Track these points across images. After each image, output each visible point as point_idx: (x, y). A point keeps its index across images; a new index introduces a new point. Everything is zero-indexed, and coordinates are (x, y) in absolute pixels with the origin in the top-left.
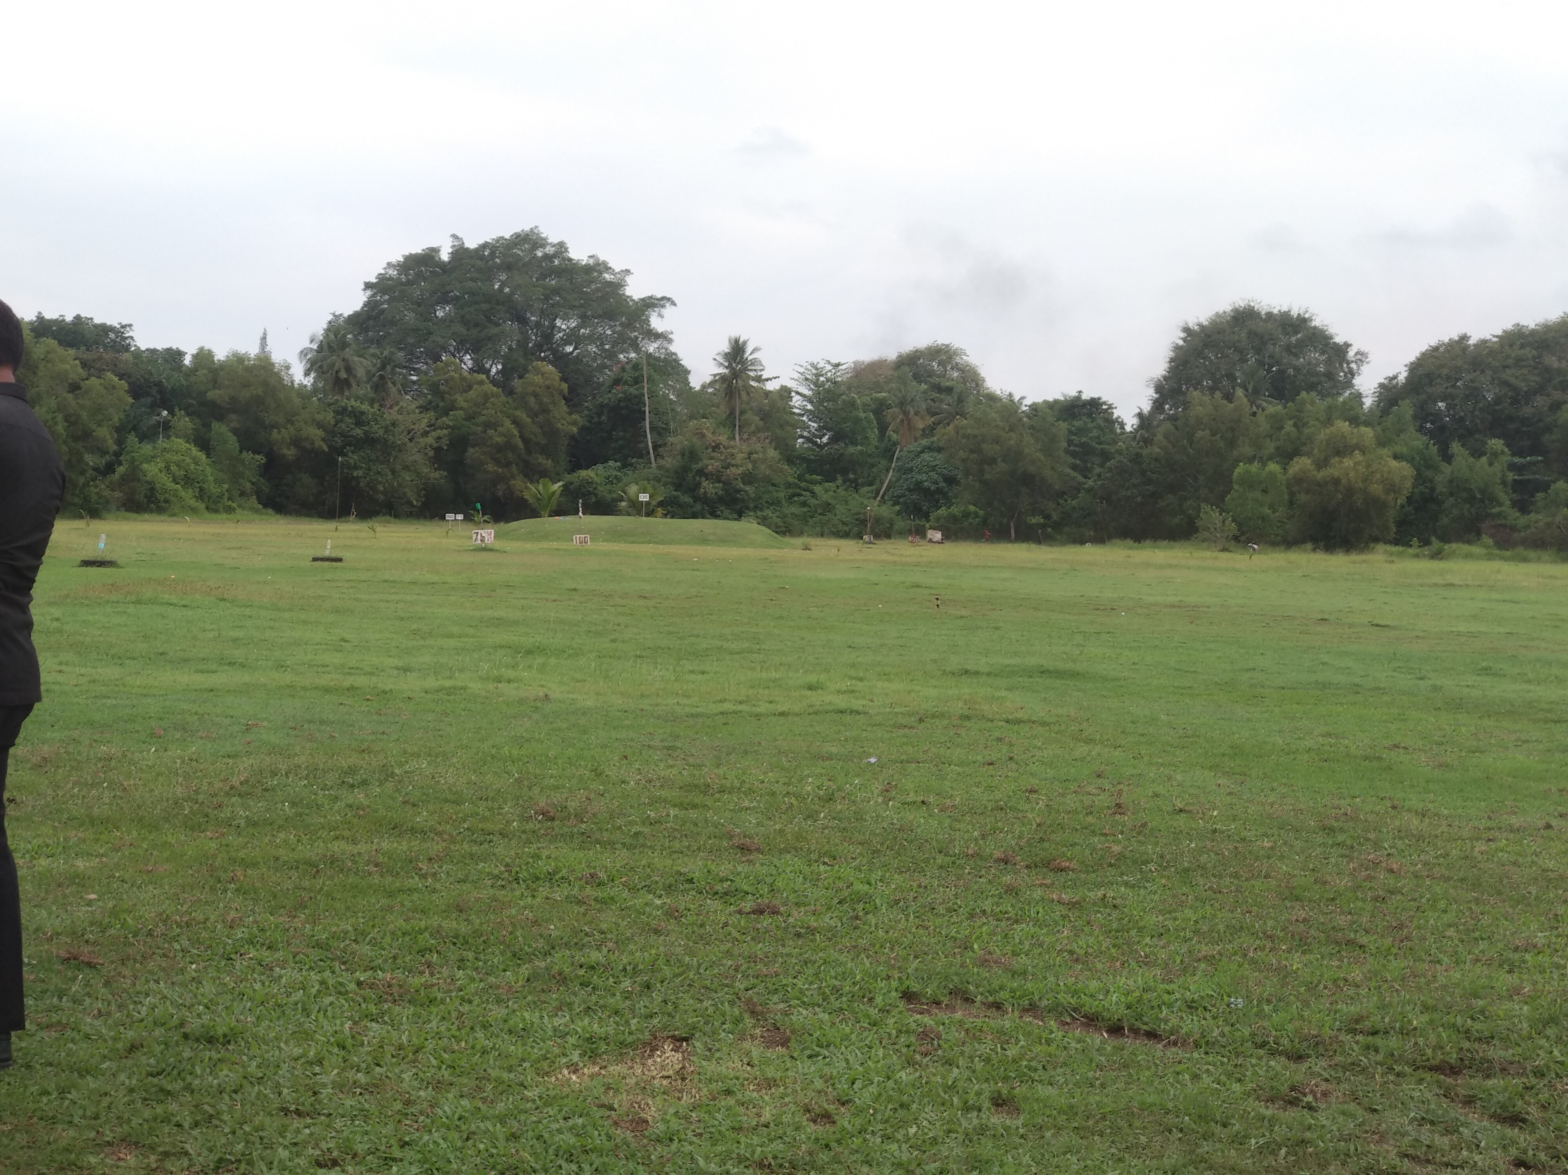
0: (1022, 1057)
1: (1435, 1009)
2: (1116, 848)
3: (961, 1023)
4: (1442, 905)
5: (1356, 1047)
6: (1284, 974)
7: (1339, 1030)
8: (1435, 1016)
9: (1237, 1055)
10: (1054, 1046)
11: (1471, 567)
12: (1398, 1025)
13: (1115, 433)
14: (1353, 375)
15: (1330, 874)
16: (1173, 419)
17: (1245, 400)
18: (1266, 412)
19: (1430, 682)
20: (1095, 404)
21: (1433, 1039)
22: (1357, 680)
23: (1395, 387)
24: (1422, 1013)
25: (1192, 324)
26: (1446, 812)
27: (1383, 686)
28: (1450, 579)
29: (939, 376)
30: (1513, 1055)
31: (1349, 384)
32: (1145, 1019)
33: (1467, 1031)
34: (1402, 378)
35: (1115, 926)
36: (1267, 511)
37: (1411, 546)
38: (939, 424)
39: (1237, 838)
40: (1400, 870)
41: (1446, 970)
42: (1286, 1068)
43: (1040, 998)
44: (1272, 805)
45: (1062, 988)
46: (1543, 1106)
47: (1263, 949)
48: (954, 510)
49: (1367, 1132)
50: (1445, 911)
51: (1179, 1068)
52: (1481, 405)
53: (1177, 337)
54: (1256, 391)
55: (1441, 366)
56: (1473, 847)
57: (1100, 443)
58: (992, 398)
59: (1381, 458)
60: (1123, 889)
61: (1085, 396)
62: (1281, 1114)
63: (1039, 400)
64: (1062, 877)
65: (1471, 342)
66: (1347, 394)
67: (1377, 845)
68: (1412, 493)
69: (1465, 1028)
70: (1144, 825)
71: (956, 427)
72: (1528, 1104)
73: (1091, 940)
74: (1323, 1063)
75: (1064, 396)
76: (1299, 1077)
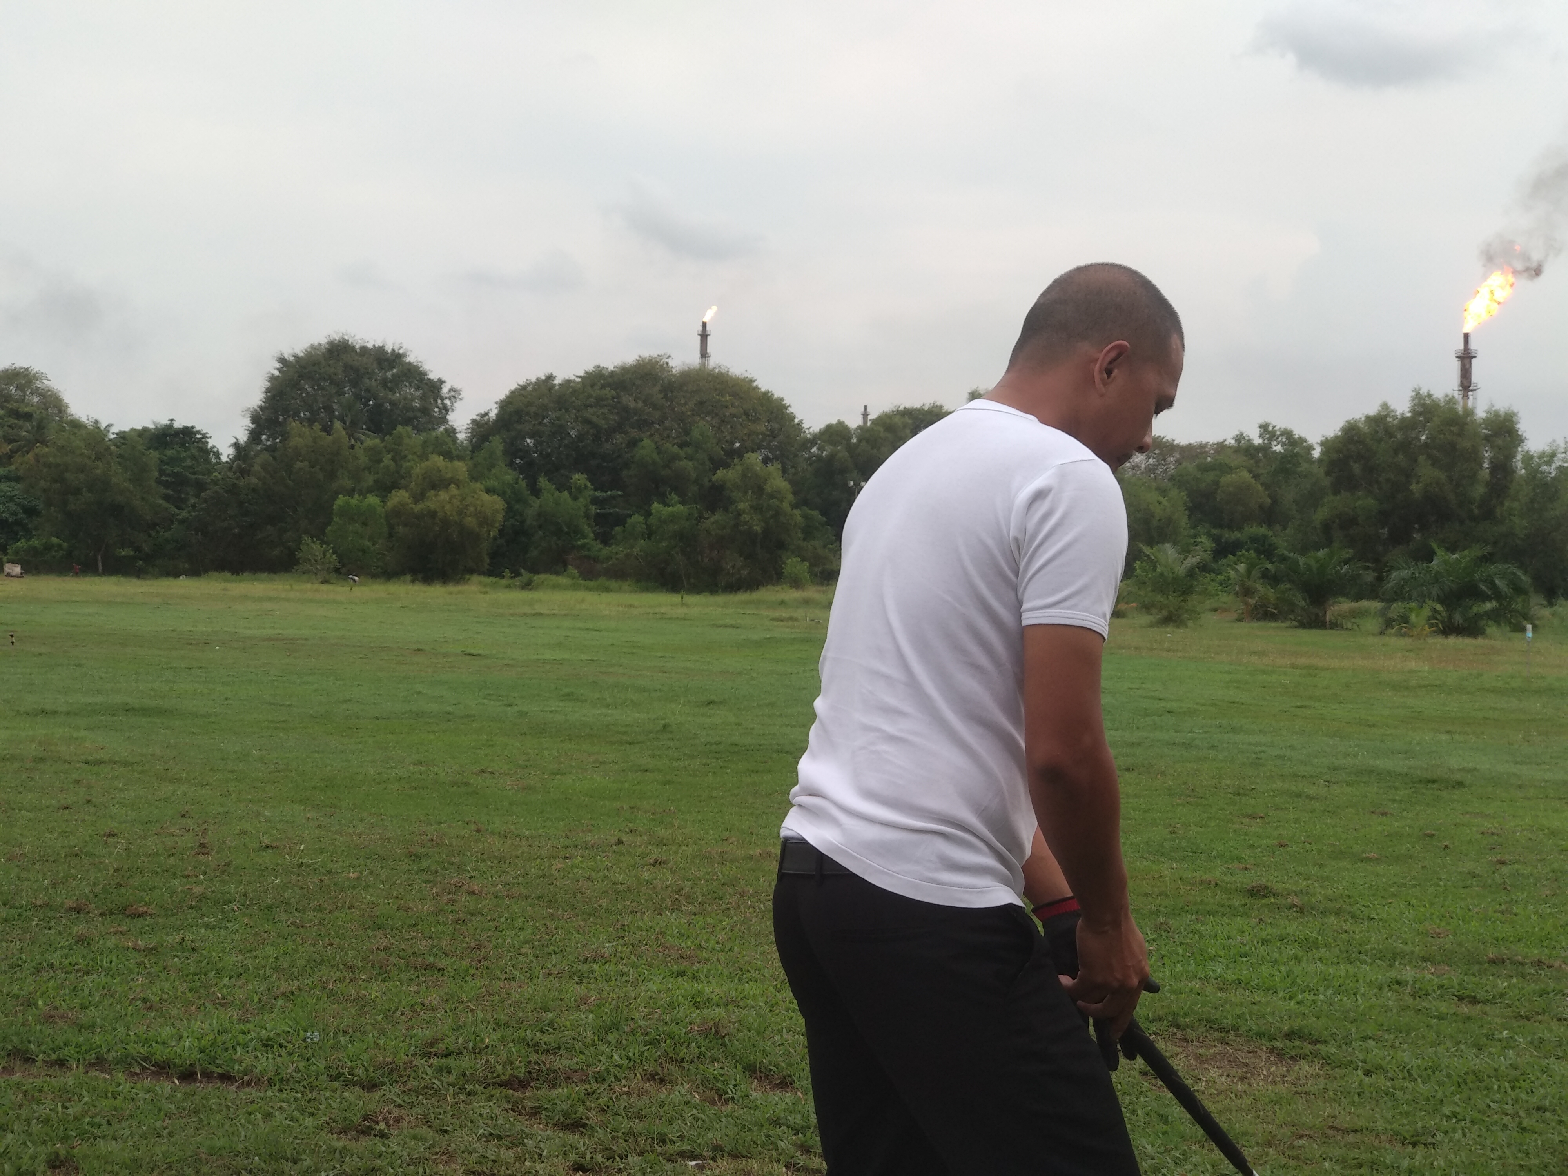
0: (85, 1113)
1: (506, 1025)
2: (197, 890)
3: (18, 1085)
4: (519, 924)
5: (429, 1071)
6: (362, 1004)
7: (414, 1055)
8: (508, 1032)
9: (312, 1089)
10: (120, 1098)
11: (558, 597)
12: (471, 1045)
13: (210, 463)
14: (447, 411)
15: (413, 900)
16: (271, 449)
17: (344, 433)
18: (365, 445)
19: (516, 709)
20: (188, 432)
21: (504, 1056)
22: (450, 709)
23: (487, 423)
24: (494, 1030)
25: (288, 355)
26: (527, 833)
27: (473, 712)
28: (539, 608)
29: (17, 401)
30: (577, 1064)
31: (444, 420)
32: (217, 1062)
33: (536, 1044)
34: (493, 414)
35: (192, 970)
36: (368, 543)
37: (503, 577)
38: (17, 452)
39: (323, 870)
40: (480, 892)
41: (520, 987)
42: (360, 1098)
43: (109, 1051)
44: (360, 835)
45: (133, 1037)
46: (603, 1110)
47: (341, 981)
48: (35, 542)
49: (437, 1154)
50: (522, 929)
51: (251, 1108)
52: (566, 442)
53: (273, 368)
54: (354, 424)
55: (529, 404)
56: (550, 866)
57: (194, 473)
58: (76, 425)
59: (475, 492)
60: (203, 930)
61: (177, 425)
62: (352, 1145)
63: (127, 428)
64: (139, 923)
65: (557, 381)
66: (442, 428)
67: (460, 869)
68: (503, 526)
69: (534, 1041)
70: (228, 864)
71: (37, 455)
72: (589, 1109)
73: (167, 986)
74: (397, 1089)
75: (155, 424)
76: (372, 1106)
